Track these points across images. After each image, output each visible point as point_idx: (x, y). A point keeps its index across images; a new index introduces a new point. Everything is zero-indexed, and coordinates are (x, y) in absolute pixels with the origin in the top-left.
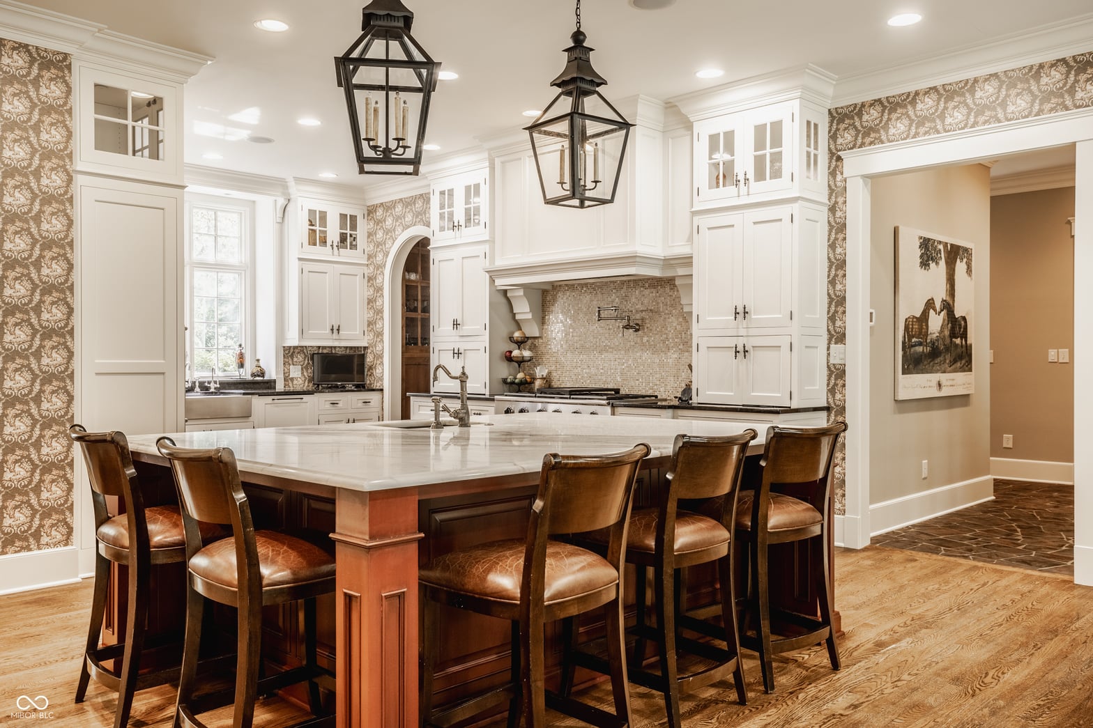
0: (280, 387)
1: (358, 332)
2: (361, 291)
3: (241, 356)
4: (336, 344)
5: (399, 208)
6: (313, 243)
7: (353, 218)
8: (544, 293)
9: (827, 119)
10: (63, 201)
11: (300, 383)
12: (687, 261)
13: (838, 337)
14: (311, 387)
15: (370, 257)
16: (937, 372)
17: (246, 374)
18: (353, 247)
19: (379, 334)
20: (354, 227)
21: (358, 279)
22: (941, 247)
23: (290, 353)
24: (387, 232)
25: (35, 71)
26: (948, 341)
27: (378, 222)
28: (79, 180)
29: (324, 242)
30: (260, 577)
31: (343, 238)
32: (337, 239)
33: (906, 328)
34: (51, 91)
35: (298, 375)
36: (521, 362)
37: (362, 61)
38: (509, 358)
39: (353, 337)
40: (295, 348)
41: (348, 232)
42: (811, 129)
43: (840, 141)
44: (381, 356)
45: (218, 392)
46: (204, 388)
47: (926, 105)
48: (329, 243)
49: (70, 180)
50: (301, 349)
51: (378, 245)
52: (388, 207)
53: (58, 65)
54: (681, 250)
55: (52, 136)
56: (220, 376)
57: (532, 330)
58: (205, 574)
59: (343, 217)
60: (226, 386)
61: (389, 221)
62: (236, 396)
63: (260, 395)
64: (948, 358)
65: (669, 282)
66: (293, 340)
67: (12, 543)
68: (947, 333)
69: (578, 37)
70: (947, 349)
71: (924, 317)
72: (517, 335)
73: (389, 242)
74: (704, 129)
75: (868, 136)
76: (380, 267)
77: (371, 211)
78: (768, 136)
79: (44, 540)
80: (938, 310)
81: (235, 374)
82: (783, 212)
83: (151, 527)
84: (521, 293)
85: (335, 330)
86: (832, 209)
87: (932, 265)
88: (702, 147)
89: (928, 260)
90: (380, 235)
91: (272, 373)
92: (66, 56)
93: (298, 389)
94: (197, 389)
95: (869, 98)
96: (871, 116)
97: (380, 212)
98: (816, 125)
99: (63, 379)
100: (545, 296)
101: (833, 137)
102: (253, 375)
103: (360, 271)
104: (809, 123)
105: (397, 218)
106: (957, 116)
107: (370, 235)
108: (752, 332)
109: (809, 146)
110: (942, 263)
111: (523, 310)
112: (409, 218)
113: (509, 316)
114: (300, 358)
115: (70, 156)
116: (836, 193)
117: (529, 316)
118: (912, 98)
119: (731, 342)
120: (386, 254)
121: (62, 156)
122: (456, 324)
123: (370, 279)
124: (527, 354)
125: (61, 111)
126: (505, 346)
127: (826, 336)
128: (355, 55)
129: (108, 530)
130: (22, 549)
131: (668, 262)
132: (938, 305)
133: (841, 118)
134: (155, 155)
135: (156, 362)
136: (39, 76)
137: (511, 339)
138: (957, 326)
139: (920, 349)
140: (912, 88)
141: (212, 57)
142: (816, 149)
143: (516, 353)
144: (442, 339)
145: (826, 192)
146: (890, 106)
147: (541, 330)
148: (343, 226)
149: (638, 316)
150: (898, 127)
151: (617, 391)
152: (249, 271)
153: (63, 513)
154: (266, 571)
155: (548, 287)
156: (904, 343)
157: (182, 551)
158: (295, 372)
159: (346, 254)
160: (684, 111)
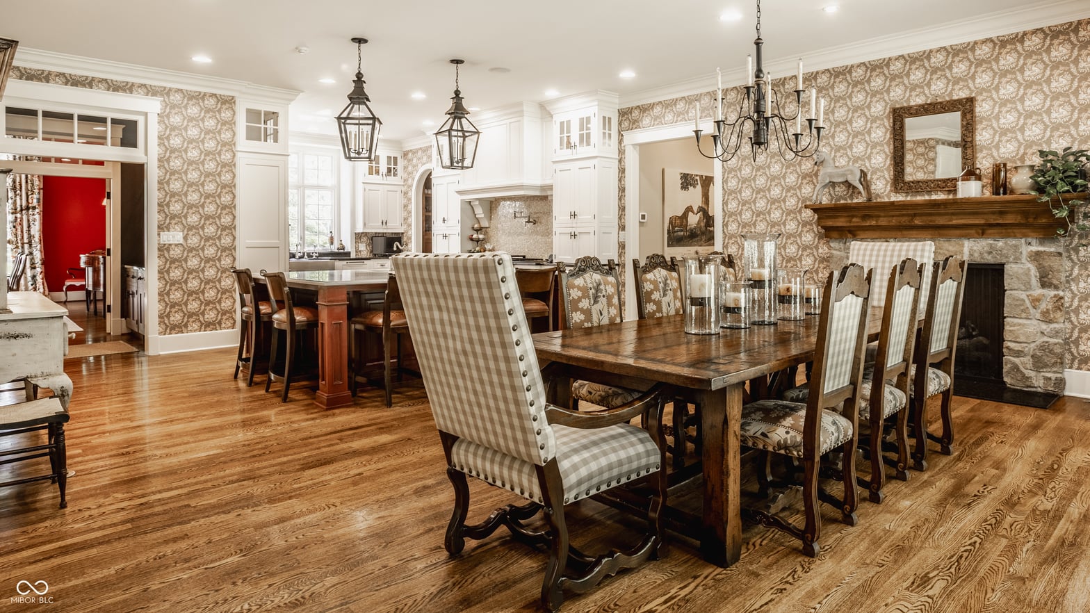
0: (353, 255)
1: (398, 224)
2: (399, 200)
3: (332, 238)
4: (385, 231)
5: (420, 153)
6: (371, 173)
7: (395, 158)
8: (491, 202)
9: (617, 114)
10: (231, 166)
11: (365, 254)
12: (550, 187)
13: (622, 228)
14: (371, 256)
15: (405, 181)
16: (695, 245)
17: (334, 248)
18: (395, 175)
19: (410, 225)
20: (396, 164)
21: (399, 192)
22: (698, 178)
23: (358, 237)
24: (414, 166)
25: (219, 106)
26: (704, 229)
27: (409, 161)
28: (239, 155)
29: (377, 172)
30: (295, 320)
31: (389, 170)
32: (386, 171)
33: (671, 222)
34: (226, 115)
35: (363, 248)
36: (478, 241)
37: (348, 118)
38: (472, 240)
39: (394, 227)
40: (362, 233)
41: (392, 166)
42: (606, 121)
43: (623, 126)
44: (410, 238)
45: (317, 258)
46: (309, 256)
47: (657, 110)
48: (381, 173)
49: (234, 156)
50: (365, 234)
51: (409, 174)
52: (414, 152)
53: (229, 102)
54: (548, 182)
55: (226, 135)
56: (320, 249)
57: (485, 224)
58: (277, 320)
59: (389, 158)
60: (321, 255)
61: (415, 161)
62: (326, 260)
63: (340, 260)
64: (704, 238)
65: (545, 198)
66: (360, 229)
67: (209, 326)
68: (703, 224)
69: (457, 93)
70: (703, 233)
71: (685, 215)
72: (476, 226)
73: (415, 172)
74: (558, 118)
75: (635, 124)
76: (410, 186)
77: (405, 154)
78: (585, 123)
79: (223, 325)
80: (695, 212)
81: (329, 248)
82: (590, 163)
83: (261, 307)
84: (477, 203)
85: (385, 223)
86: (620, 161)
87: (691, 188)
88: (557, 128)
89: (687, 185)
90: (410, 168)
91: (349, 247)
92: (233, 97)
93: (364, 257)
94: (306, 257)
95: (634, 105)
96: (636, 114)
97: (410, 155)
98: (610, 119)
99: (231, 250)
100: (492, 205)
101: (620, 124)
102: (338, 249)
103: (399, 189)
104: (604, 118)
105: (419, 159)
106: (669, 117)
107: (405, 168)
108: (579, 225)
109: (604, 128)
110: (699, 187)
111: (480, 212)
112: (425, 158)
113: (472, 215)
114: (365, 239)
115: (234, 144)
116: (621, 152)
117: (483, 216)
118: (652, 106)
119: (569, 230)
120: (413, 179)
121: (230, 145)
122: (444, 220)
123: (405, 193)
124: (481, 236)
125: (230, 124)
126: (471, 232)
127: (617, 227)
128: (344, 115)
129: (245, 309)
130: (213, 329)
131: (543, 188)
132: (695, 210)
133: (624, 113)
134: (276, 140)
135: (275, 242)
136: (221, 108)
137: (473, 228)
138: (709, 220)
139: (680, 233)
140: (652, 101)
141: (302, 92)
142: (610, 130)
143: (475, 236)
144: (437, 228)
145: (617, 152)
146: (644, 109)
147: (490, 223)
148: (389, 163)
149: (535, 216)
150: (646, 121)
151: (524, 257)
152: (337, 190)
153: (231, 313)
154: (298, 318)
155: (493, 200)
156: (669, 231)
157: (270, 315)
158: (362, 247)
159: (391, 179)
160: (548, 109)
